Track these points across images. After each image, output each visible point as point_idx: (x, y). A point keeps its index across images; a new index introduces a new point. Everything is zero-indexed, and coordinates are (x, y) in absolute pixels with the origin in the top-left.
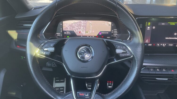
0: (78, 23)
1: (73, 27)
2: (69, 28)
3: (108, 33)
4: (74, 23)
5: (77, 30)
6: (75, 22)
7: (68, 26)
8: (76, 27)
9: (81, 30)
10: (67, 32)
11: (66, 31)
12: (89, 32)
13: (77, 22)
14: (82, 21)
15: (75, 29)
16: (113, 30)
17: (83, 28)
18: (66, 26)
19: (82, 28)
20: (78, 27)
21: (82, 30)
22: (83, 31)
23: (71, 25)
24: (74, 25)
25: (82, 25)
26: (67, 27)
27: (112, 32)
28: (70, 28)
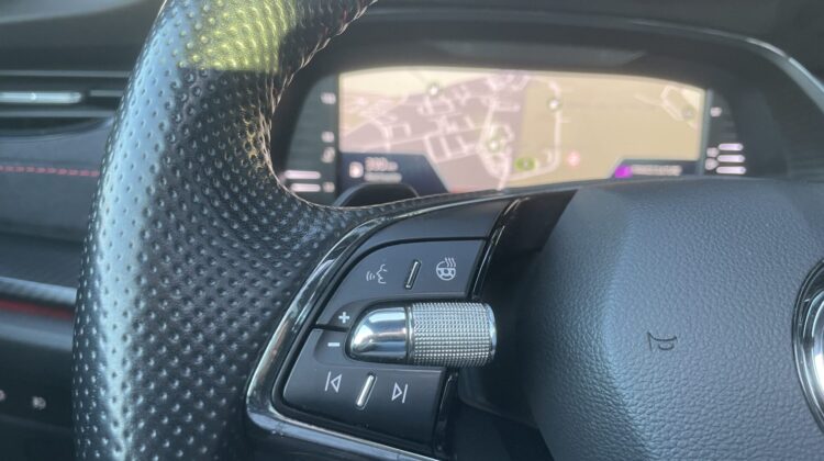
0: (462, 93)
1: (423, 124)
2: (387, 132)
3: (675, 171)
4: (434, 91)
5: (453, 145)
6: (435, 84)
7: (382, 118)
8: (442, 122)
9: (480, 147)
10: (372, 163)
11: (361, 158)
12: (544, 164)
13: (457, 86)
14: (494, 80)
15: (435, 142)
16: (712, 152)
17: (501, 133)
18: (363, 113)
19: (490, 129)
20: (461, 123)
21: (490, 150)
22: (496, 159)
23: (407, 111)
24: (425, 110)
25: (494, 105)
26: (379, 123)
27: (711, 165)
28: (398, 133)
